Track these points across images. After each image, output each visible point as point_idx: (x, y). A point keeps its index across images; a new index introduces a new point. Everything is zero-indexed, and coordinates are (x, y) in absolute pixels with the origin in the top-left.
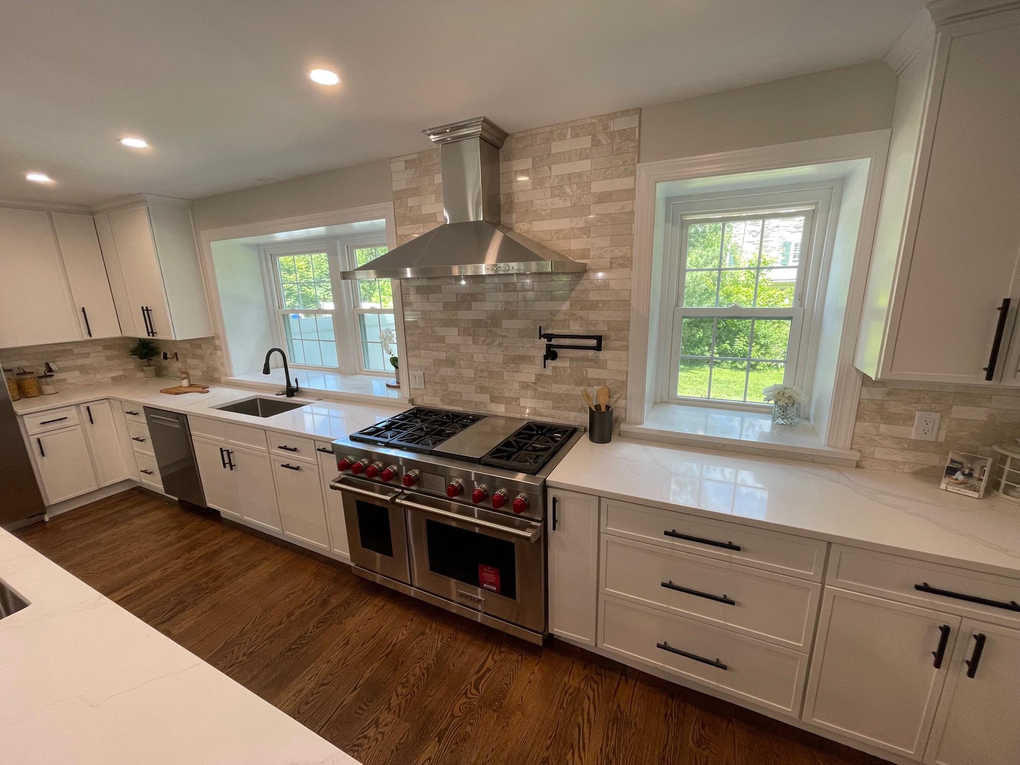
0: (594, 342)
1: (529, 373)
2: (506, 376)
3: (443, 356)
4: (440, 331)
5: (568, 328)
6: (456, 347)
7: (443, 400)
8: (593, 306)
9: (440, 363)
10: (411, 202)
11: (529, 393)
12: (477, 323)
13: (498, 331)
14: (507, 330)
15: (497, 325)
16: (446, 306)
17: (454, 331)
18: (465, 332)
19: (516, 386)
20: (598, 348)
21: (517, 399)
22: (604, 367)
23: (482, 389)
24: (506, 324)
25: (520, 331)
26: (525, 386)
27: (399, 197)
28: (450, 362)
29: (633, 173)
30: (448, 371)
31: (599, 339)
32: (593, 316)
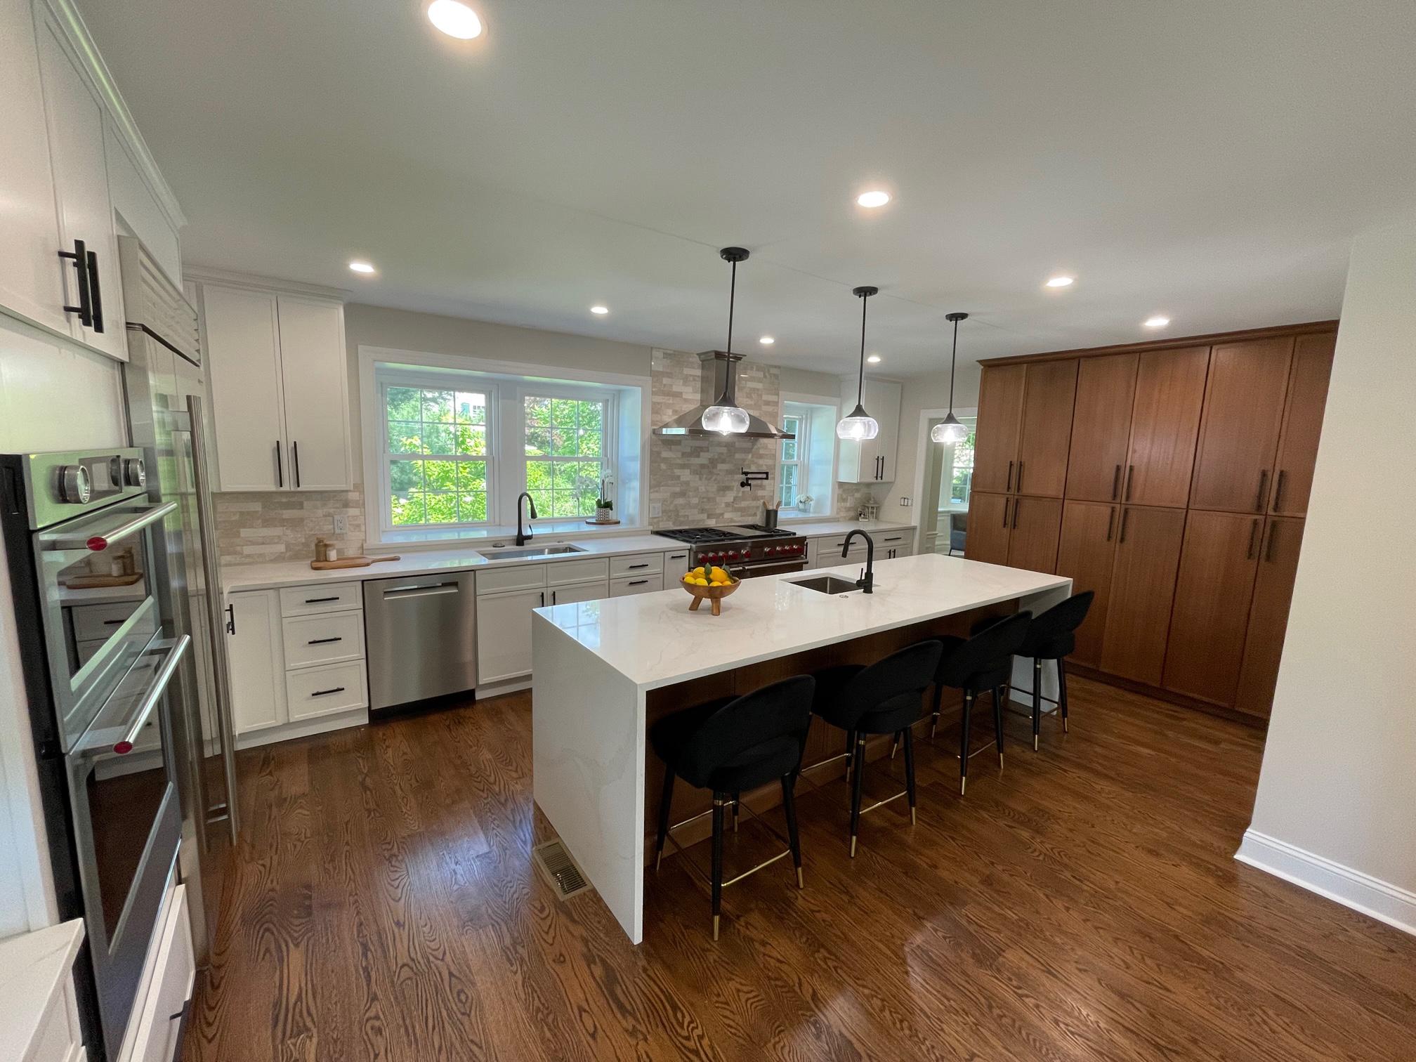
0: (764, 476)
1: (729, 497)
2: (718, 499)
3: (677, 489)
4: (677, 472)
5: (750, 468)
6: (687, 483)
7: (674, 523)
8: (761, 457)
9: (675, 495)
10: (665, 381)
11: (730, 509)
12: (702, 466)
13: (715, 471)
14: (720, 470)
15: (715, 467)
16: (683, 454)
17: (687, 472)
18: (695, 472)
19: (723, 505)
20: (767, 478)
21: (722, 514)
22: (764, 489)
23: (703, 511)
24: (721, 466)
25: (727, 470)
26: (727, 505)
27: (655, 375)
28: (683, 494)
29: (778, 395)
30: (681, 501)
31: (767, 473)
32: (761, 462)
